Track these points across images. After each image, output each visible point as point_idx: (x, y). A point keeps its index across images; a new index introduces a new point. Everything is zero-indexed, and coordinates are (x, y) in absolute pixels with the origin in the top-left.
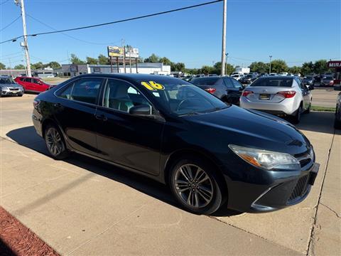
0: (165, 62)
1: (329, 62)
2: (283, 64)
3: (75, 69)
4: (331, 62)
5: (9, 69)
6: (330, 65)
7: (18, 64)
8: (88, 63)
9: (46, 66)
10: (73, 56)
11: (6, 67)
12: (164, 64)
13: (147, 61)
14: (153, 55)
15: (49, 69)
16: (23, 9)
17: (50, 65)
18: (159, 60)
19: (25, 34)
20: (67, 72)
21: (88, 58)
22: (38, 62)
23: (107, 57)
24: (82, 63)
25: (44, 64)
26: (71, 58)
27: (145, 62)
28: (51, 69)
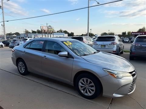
0: (66, 32)
3: (26, 36)
4: (133, 32)
6: (133, 34)
8: (32, 33)
10: (26, 30)
12: (65, 33)
14: (61, 29)
15: (15, 35)
18: (63, 32)
20: (23, 37)
21: (32, 31)
22: (10, 33)
23: (40, 30)
24: (30, 33)
25: (12, 33)
26: (24, 31)
27: (57, 32)
28: (16, 35)
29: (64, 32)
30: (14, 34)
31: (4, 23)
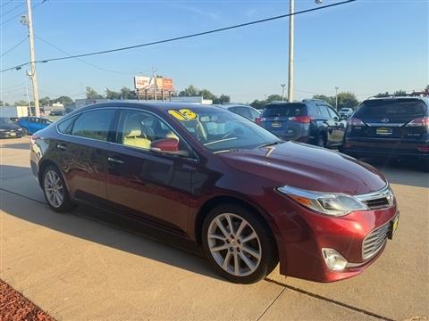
0: (206, 95)
2: (352, 97)
8: (107, 98)
9: (56, 102)
10: (88, 89)
12: (205, 98)
13: (183, 94)
14: (191, 86)
15: (59, 105)
16: (31, 29)
17: (60, 100)
18: (197, 93)
19: (33, 60)
21: (108, 91)
22: (44, 97)
23: (132, 89)
24: (101, 97)
25: (51, 99)
26: (85, 91)
27: (180, 95)
28: (62, 105)
29: (200, 95)
31: (34, 67)
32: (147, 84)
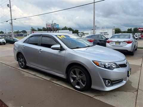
1: (139, 29)
2: (120, 30)
5: (5, 33)
7: (9, 32)
11: (4, 33)
14: (66, 27)
21: (38, 28)
22: (17, 31)
23: (46, 28)
25: (20, 31)
26: (31, 29)
27: (62, 30)
28: (23, 33)
29: (68, 29)
30: (21, 32)
31: (12, 21)
32: (50, 26)
